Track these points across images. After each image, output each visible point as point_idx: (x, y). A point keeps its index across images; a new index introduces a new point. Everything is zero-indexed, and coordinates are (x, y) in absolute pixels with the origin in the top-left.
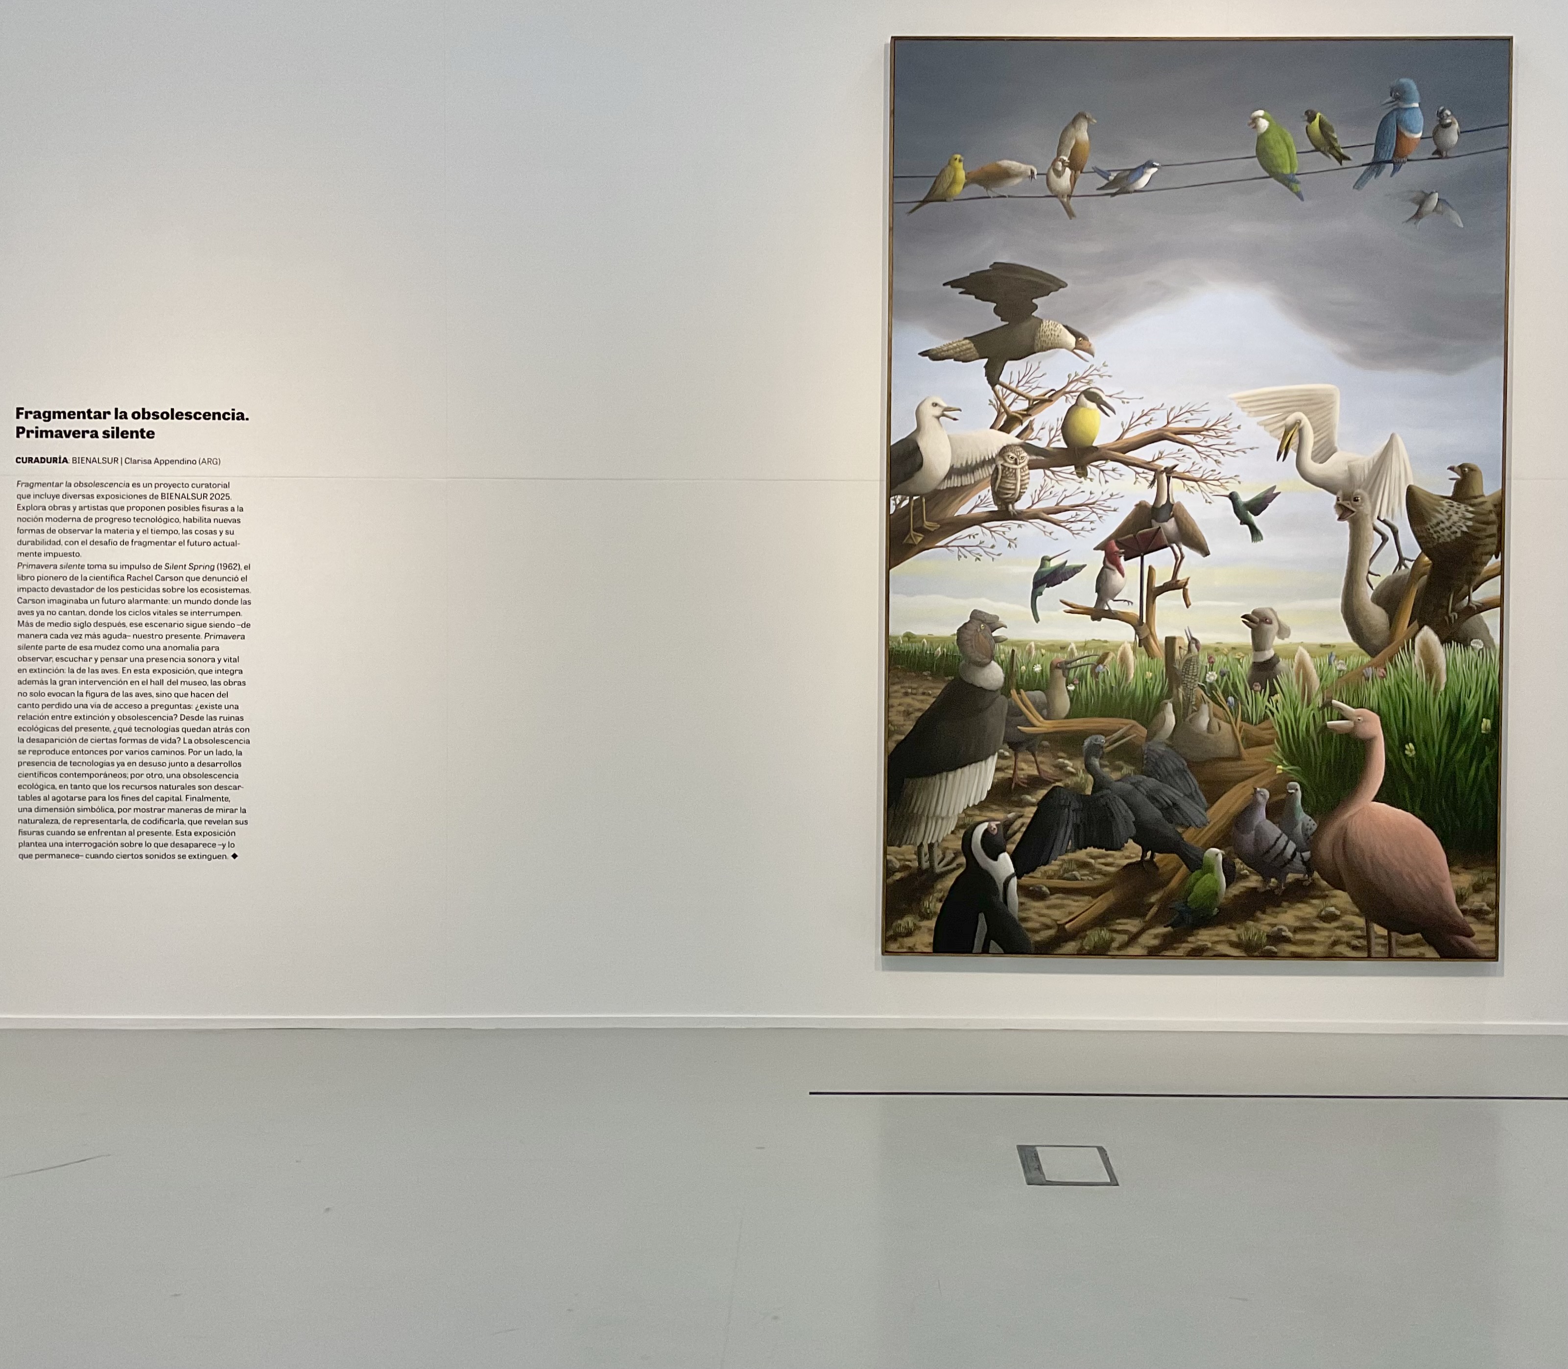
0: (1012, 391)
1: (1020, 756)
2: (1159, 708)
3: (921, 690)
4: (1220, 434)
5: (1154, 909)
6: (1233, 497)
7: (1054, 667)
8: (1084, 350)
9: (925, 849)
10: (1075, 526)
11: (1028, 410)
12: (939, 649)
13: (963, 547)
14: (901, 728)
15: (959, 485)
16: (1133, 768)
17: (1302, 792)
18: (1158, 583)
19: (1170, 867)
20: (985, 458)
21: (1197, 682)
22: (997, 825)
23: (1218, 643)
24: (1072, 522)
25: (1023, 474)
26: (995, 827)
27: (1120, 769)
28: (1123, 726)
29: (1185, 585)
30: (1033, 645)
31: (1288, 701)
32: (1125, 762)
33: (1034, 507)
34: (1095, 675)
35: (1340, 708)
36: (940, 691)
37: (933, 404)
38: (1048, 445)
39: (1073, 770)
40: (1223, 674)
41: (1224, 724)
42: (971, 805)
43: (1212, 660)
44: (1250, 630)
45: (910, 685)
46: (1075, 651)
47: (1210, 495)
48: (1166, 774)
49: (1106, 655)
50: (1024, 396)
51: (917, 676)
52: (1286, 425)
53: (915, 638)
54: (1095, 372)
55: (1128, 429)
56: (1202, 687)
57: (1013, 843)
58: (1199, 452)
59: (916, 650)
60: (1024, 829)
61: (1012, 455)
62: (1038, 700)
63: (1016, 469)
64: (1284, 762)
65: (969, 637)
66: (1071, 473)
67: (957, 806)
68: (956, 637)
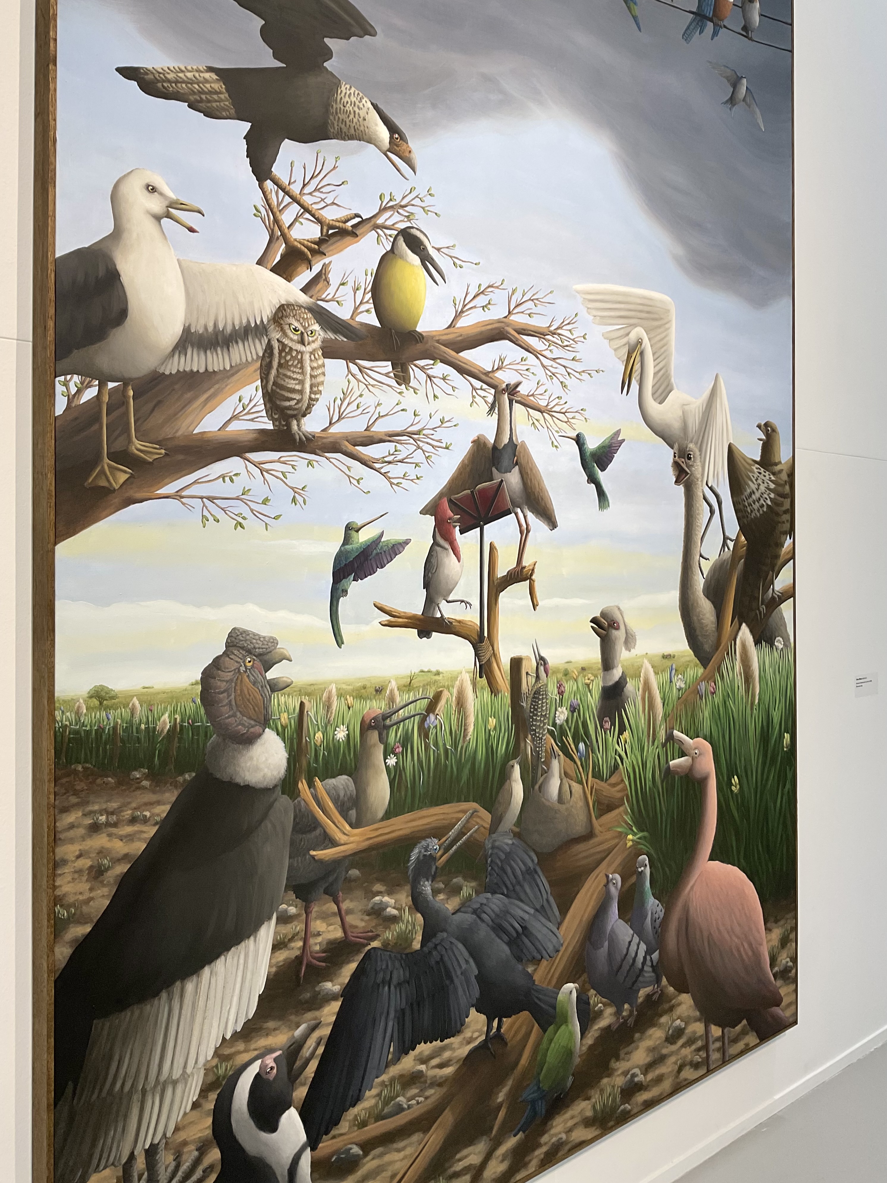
0: (295, 200)
1: (315, 909)
2: (504, 776)
3: (127, 814)
4: (566, 343)
5: (502, 1114)
6: (579, 440)
7: (366, 727)
8: (401, 157)
9: (140, 1163)
10: (396, 471)
11: (321, 242)
12: (166, 716)
13: (211, 499)
14: (85, 909)
15: (202, 370)
16: (473, 884)
17: (650, 868)
18: (501, 572)
19: (519, 1037)
20: (249, 322)
21: (547, 726)
22: (275, 1060)
23: (568, 662)
24: (389, 463)
25: (315, 365)
26: (273, 1064)
27: (456, 890)
28: (460, 815)
29: (531, 575)
30: (334, 691)
31: (636, 738)
32: (465, 878)
33: (333, 430)
34: (424, 732)
35: (681, 742)
36: (168, 807)
37: (148, 186)
38: (352, 317)
39: (395, 912)
40: (573, 709)
41: (576, 787)
42: (228, 1037)
43: (562, 688)
44: (599, 638)
45: (104, 806)
46: (396, 692)
47: (556, 435)
48: (514, 881)
49: (438, 697)
50: (313, 216)
51: (119, 783)
52: (628, 343)
53: (113, 698)
54: (417, 202)
55: (462, 312)
56: (551, 733)
57: (304, 1084)
58: (544, 366)
59: (116, 723)
60: (321, 1050)
61: (296, 324)
62: (342, 794)
63: (302, 353)
64: (634, 828)
65: (223, 686)
66: (387, 375)
67: (203, 1048)
68: (199, 688)
